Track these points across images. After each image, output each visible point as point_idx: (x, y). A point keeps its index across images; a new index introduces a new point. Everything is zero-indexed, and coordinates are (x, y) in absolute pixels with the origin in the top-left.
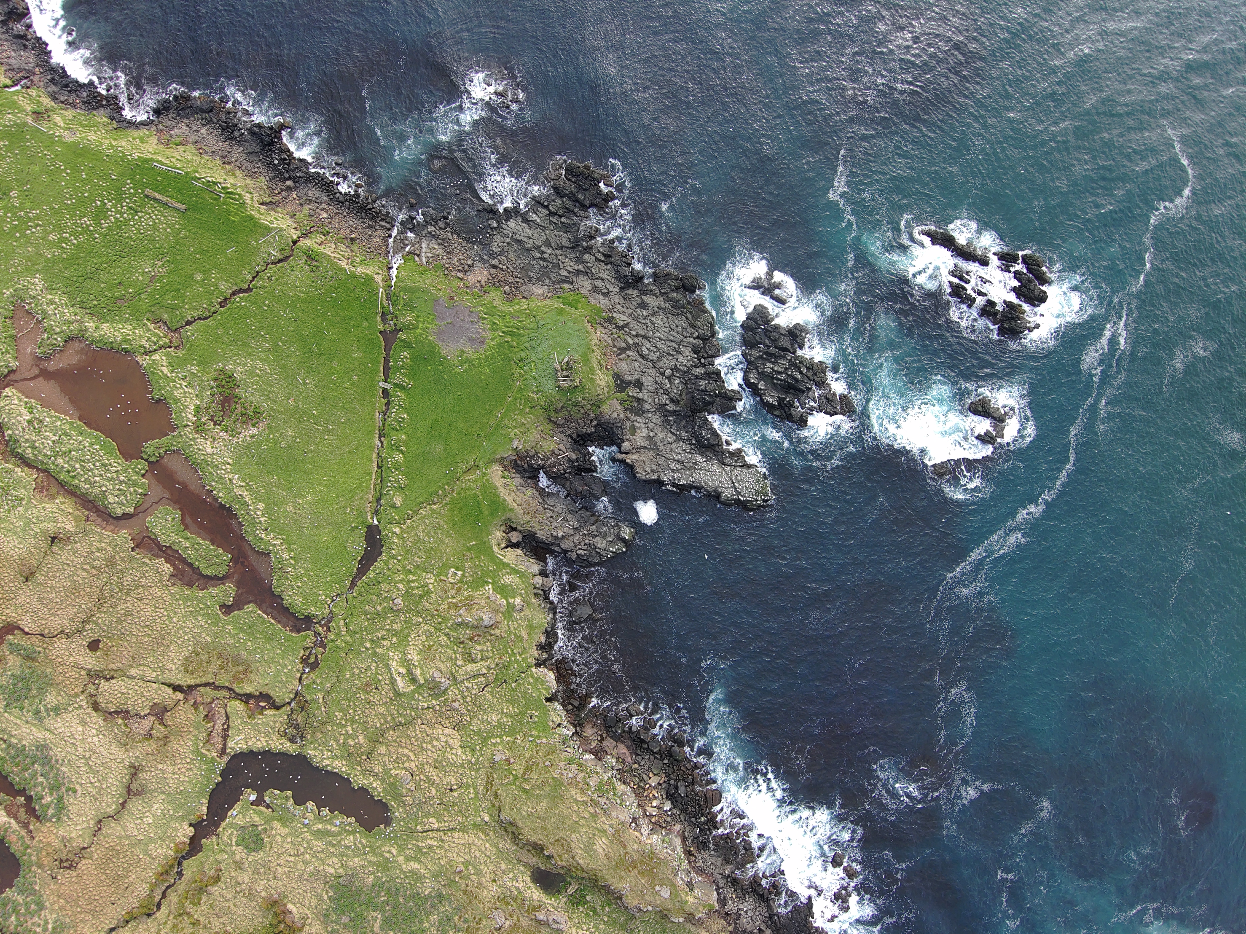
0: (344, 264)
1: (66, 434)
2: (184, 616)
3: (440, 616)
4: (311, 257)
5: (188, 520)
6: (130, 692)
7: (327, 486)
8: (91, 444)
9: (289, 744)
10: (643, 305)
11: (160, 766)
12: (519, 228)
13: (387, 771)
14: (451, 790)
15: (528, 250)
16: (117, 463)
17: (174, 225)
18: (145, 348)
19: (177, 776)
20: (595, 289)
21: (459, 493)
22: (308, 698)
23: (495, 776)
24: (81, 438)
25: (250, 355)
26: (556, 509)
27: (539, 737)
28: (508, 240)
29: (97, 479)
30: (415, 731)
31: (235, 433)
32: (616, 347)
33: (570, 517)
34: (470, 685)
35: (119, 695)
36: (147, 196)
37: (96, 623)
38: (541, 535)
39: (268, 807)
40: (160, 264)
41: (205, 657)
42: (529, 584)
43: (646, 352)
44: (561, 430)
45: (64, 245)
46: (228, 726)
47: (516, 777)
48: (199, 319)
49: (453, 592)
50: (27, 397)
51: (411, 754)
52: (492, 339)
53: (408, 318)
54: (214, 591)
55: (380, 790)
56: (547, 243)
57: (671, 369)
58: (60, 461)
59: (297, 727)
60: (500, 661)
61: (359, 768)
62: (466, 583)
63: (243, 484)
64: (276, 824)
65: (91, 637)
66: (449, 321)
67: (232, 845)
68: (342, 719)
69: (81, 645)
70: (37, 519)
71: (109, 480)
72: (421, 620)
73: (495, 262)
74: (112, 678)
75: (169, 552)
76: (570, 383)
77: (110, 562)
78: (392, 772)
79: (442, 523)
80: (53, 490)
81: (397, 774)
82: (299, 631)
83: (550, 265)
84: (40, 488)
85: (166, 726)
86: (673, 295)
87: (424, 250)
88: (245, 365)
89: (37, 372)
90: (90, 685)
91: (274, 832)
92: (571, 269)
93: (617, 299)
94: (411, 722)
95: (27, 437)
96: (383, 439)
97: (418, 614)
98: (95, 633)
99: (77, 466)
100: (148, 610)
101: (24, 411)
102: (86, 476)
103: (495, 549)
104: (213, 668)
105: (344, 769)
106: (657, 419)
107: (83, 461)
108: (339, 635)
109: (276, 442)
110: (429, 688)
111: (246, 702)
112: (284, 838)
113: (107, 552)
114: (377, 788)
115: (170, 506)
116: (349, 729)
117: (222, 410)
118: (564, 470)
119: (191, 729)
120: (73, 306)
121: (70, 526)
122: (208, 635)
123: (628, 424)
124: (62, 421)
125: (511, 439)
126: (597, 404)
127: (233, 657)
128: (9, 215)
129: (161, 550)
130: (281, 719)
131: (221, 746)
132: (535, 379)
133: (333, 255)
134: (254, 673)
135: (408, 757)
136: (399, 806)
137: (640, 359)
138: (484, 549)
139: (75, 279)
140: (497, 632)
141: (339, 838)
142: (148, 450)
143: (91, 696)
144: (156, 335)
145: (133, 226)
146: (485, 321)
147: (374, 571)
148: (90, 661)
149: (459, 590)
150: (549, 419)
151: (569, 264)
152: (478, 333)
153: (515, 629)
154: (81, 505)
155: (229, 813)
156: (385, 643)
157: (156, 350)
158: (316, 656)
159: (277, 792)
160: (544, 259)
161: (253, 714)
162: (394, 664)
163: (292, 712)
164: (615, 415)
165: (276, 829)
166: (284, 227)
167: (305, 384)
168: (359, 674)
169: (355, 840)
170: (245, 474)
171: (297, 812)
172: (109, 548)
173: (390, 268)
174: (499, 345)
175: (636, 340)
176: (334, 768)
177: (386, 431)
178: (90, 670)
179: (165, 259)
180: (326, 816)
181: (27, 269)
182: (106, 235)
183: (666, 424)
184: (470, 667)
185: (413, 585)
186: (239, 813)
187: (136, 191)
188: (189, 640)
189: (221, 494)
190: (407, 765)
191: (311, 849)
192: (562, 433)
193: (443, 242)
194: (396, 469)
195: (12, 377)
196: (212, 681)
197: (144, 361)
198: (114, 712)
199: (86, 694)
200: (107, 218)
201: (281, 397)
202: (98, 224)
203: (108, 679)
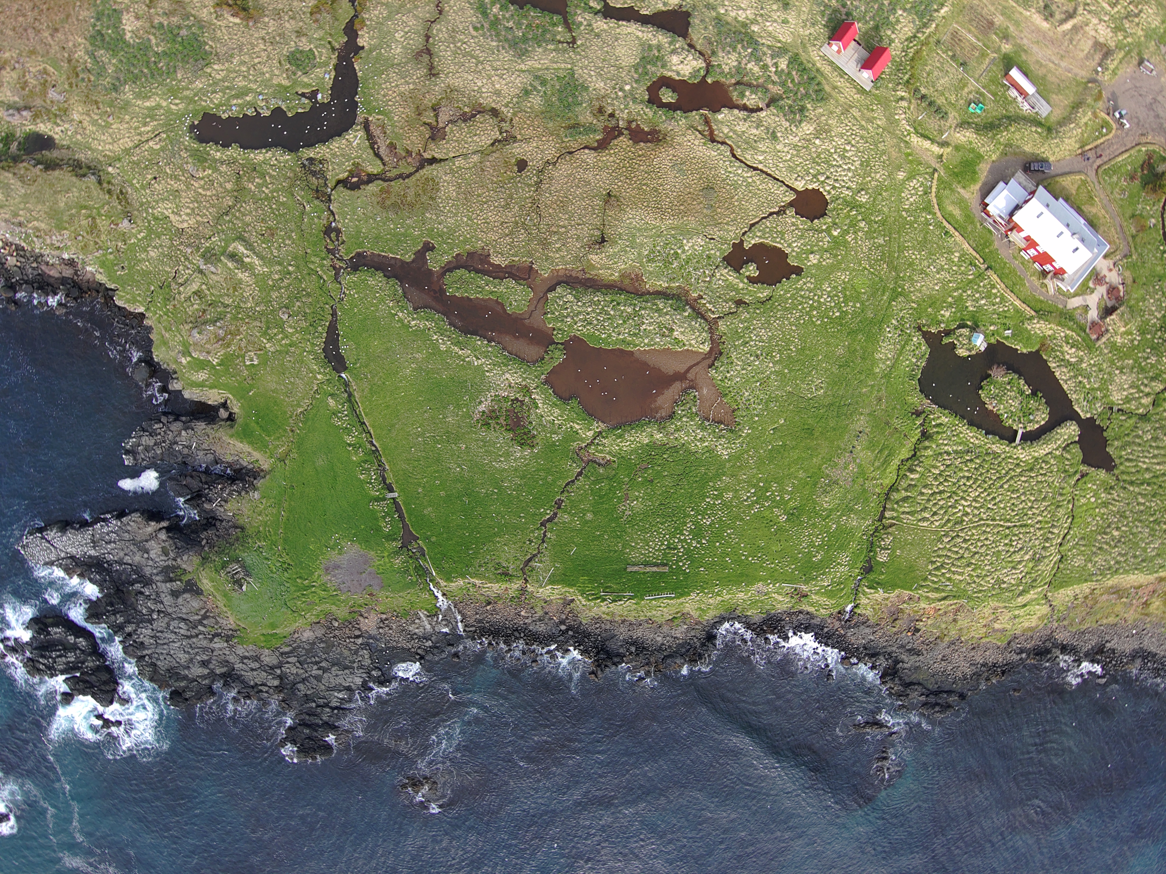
0: (478, 582)
1: (635, 335)
3: (241, 319)
4: (506, 575)
5: (499, 308)
6: (470, 140)
8: (610, 336)
9: (311, 155)
10: (205, 664)
11: (411, 87)
12: (350, 680)
13: (216, 170)
14: (155, 178)
15: (333, 665)
16: (580, 329)
17: (630, 551)
18: (603, 437)
19: (393, 85)
20: (256, 658)
21: (285, 430)
22: (317, 202)
23: (120, 206)
24: (621, 337)
25: (516, 470)
26: (202, 452)
27: (104, 255)
28: (355, 665)
29: (589, 310)
30: (210, 213)
31: (497, 399)
32: (212, 617)
33: (186, 451)
34: (187, 272)
35: (478, 132)
36: (665, 565)
37: (530, 185)
38: (201, 426)
39: (302, 94)
40: (627, 513)
41: (424, 199)
43: (183, 625)
44: (230, 523)
45: (716, 493)
46: (373, 148)
47: (100, 215)
48: (573, 481)
49: (243, 344)
50: (688, 350)
51: (203, 193)
52: (320, 576)
53: (397, 562)
55: (211, 152)
56: (318, 678)
57: (154, 620)
58: (629, 310)
59: (314, 174)
60: (173, 303)
61: (241, 162)
62: (238, 357)
63: (467, 359)
64: (286, 83)
65: (528, 171)
66: (364, 575)
67: (316, 47)
68: (279, 196)
69: (533, 160)
70: (626, 251)
71: (579, 313)
72: (257, 309)
73: (360, 641)
74: (493, 144)
75: (501, 274)
76: (228, 570)
77: (545, 244)
78: (210, 171)
79: (286, 399)
80: (625, 281)
81: (204, 171)
83: (309, 660)
84: (638, 278)
85: (425, 123)
86: (184, 683)
88: (515, 460)
89: (690, 376)
90: (508, 129)
91: (285, 76)
93: (232, 659)
94: (218, 219)
95: (668, 317)
96: (374, 448)
97: (262, 313)
98: (527, 176)
99: (612, 313)
100: (492, 217)
101: (681, 337)
102: (600, 307)
103: (230, 396)
104: (411, 192)
105: (252, 155)
106: (148, 571)
107: (609, 319)
108: (322, 266)
109: (458, 406)
110: (215, 255)
111: (369, 175)
112: (273, 75)
113: (552, 251)
114: (215, 152)
115: (518, 313)
116: (268, 191)
117: (516, 413)
118: (211, 490)
119: (401, 131)
120: (683, 444)
121: (594, 258)
122: (431, 218)
123: (172, 555)
124: (645, 344)
125: (263, 497)
126: (205, 560)
127: (398, 208)
128: (778, 498)
130: (330, 174)
131: (369, 128)
132: (267, 559)
133: (489, 585)
134: (374, 203)
135: (204, 190)
136: (190, 146)
137: (184, 616)
138: (241, 393)
139: (693, 468)
140: (187, 327)
141: (226, 96)
142: (560, 353)
143: (503, 120)
144: (601, 452)
145: (665, 534)
146: (333, 588)
147: (321, 333)
148: (518, 150)
149: (240, 348)
150: (243, 529)
151: (292, 669)
152: (334, 576)
153: (175, 336)
154: (597, 280)
156: (277, 277)
157: (594, 439)
158: (331, 240)
159: (301, 110)
160: (316, 663)
161: (357, 167)
162: (257, 263)
163: (326, 184)
164: (185, 558)
165: (284, 79)
166: (541, 590)
167: (459, 466)
168: (284, 240)
169: (212, 101)
170: (469, 367)
171: (273, 101)
172: (551, 254)
173: (444, 595)
174: (311, 573)
175: (197, 631)
176: (261, 153)
177: (371, 457)
178: (515, 142)
179: (625, 518)
180: (248, 109)
181: (738, 458)
182: (684, 517)
183: (137, 570)
184: (195, 287)
185: (280, 336)
186: (324, 78)
187: (677, 565)
189: (479, 343)
190: (202, 182)
191: (245, 77)
192: (228, 522)
193: (412, 636)
194: (346, 428)
195: (709, 361)
196: (406, 180)
197: (598, 426)
198: (476, 115)
199: (508, 119)
200: (691, 531)
201: (473, 446)
202: (696, 523)
203: (496, 141)
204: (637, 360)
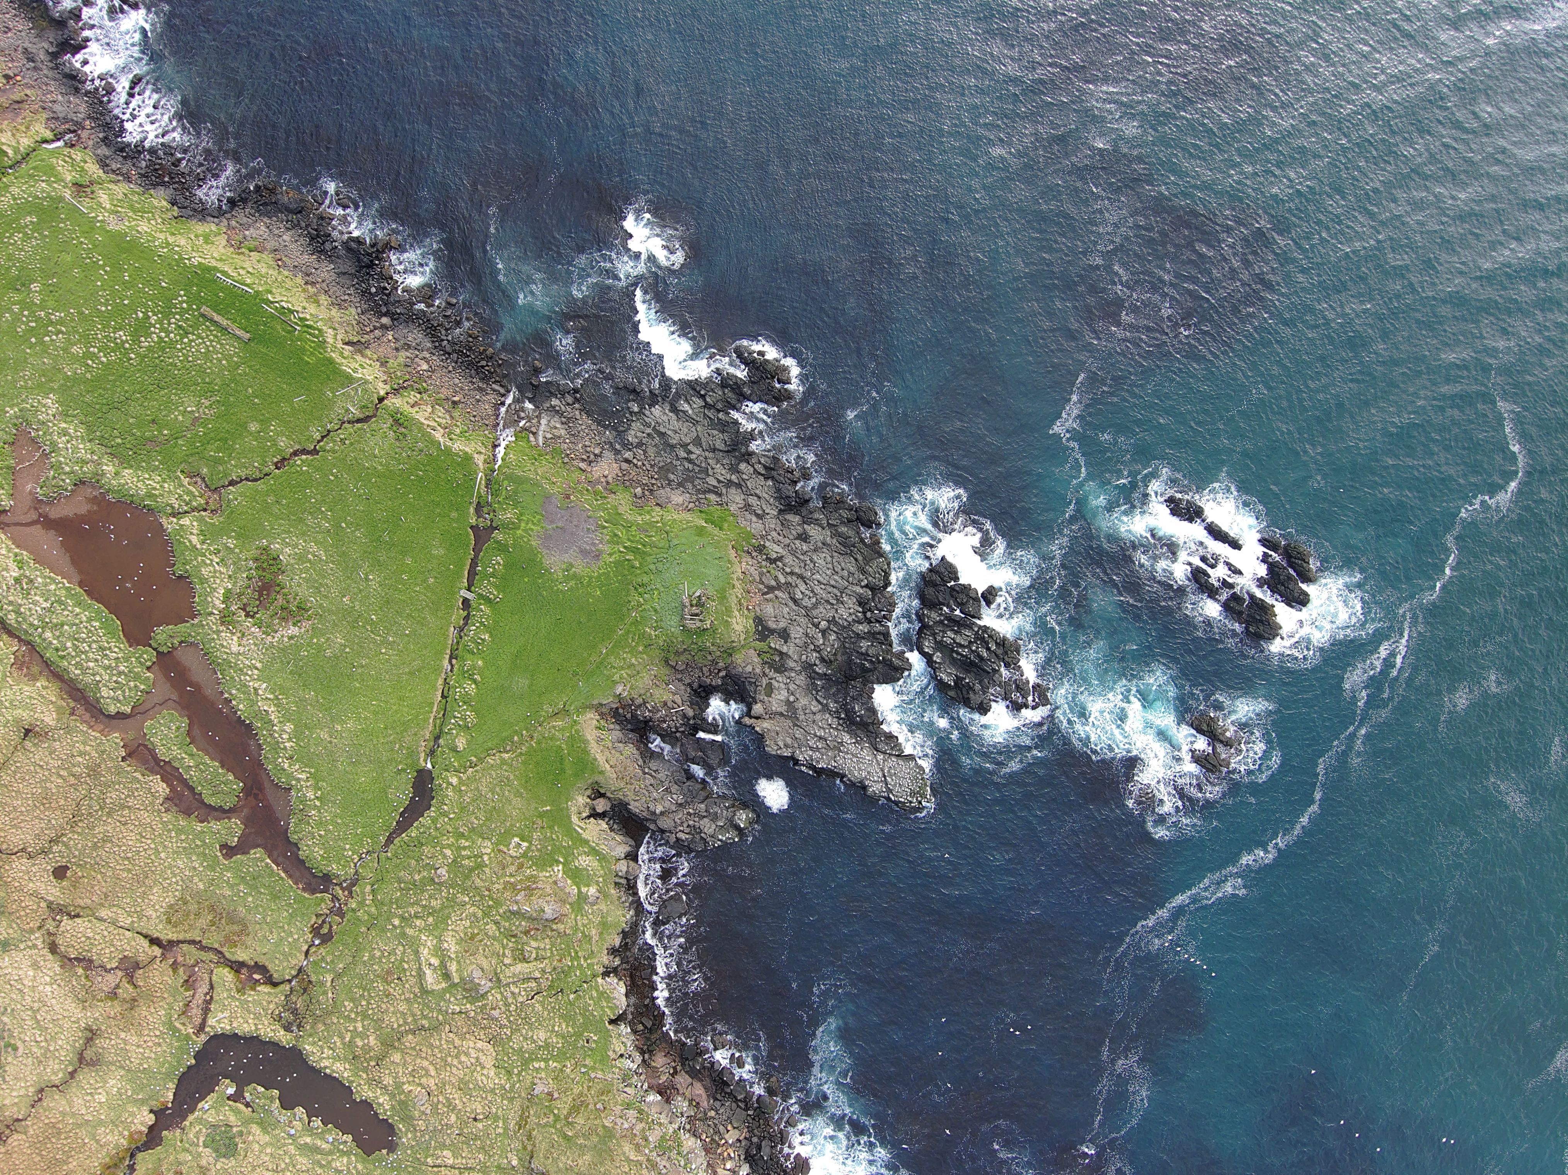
0: (438, 435)
1: (60, 603)
2: (175, 852)
3: (492, 899)
4: (398, 421)
5: (196, 732)
6: (97, 937)
7: (375, 713)
8: (90, 620)
9: (282, 1032)
10: (804, 537)
11: (123, 1035)
12: (665, 418)
13: (399, 1085)
14: (475, 1119)
15: (672, 447)
16: (118, 648)
17: (231, 356)
18: (173, 508)
19: (141, 1050)
20: (747, 507)
21: (539, 743)
22: (313, 978)
23: (532, 1112)
24: (78, 610)
25: (304, 534)
26: (659, 776)
27: (593, 1069)
28: (649, 431)
29: (91, 664)
30: (440, 1040)
31: (270, 630)
32: (763, 583)
33: (674, 788)
34: (517, 991)
35: (83, 939)
36: (203, 316)
37: (66, 845)
38: (635, 807)
39: (247, 1105)
40: (207, 403)
41: (193, 907)
42: (610, 870)
43: (799, 596)
44: (679, 676)
45: (90, 362)
46: (211, 997)
47: (557, 1118)
48: (247, 479)
49: (512, 869)
50: (18, 547)
51: (431, 1068)
52: (610, 554)
53: (508, 515)
54: (215, 826)
55: (387, 1107)
56: (697, 442)
57: (828, 621)
58: (48, 635)
59: (295, 1012)
60: (559, 964)
61: (365, 1076)
62: (531, 858)
63: (271, 696)
64: (255, 1129)
65: (57, 862)
66: (560, 525)
67: (198, 1145)
68: (351, 1011)
69: (45, 870)
70: (11, 703)
71: (106, 668)
72: (467, 899)
73: (628, 455)
74: (78, 916)
75: (168, 768)
76: (699, 624)
77: (94, 771)
78: (405, 1087)
79: (512, 777)
80: (35, 669)
81: (410, 1091)
82: (313, 891)
83: (697, 469)
84: (19, 664)
85: (135, 986)
86: (843, 529)
87: (542, 427)
88: (295, 546)
89: (35, 517)
90: (50, 921)
91: (251, 1138)
92: (721, 478)
93: (772, 523)
94: (436, 1028)
95: (11, 598)
96: (454, 661)
97: (465, 891)
98: (63, 857)
99: (69, 644)
100: (131, 839)
101: (12, 565)
102: (78, 659)
103: (575, 819)
104: (203, 922)
105: (346, 1075)
107: (76, 639)
108: (362, 904)
109: (320, 649)
110: (465, 990)
111: (237, 971)
112: (263, 1147)
113: (91, 758)
114: (384, 1104)
115: (176, 710)
116: (359, 1025)
117: (258, 599)
118: (676, 727)
119: (166, 995)
120: (90, 441)
121: (49, 718)
122: (201, 880)
123: (764, 684)
124: (57, 584)
125: (615, 683)
126: (729, 652)
127: (228, 913)
128: (26, 313)
129: (158, 765)
130: (277, 1000)
131: (200, 1020)
132: (656, 611)
133: (426, 422)
134: (251, 936)
135: (427, 1071)
136: (408, 1130)
137: (791, 604)
138: (560, 818)
139: (97, 407)
140: (561, 927)
141: (330, 1158)
142: (158, 637)
143: (50, 934)
144: (190, 493)
145: (180, 350)
146: (605, 531)
147: (417, 828)
148: (53, 891)
149: (521, 866)
150: (667, 662)
151: (721, 472)
152: (594, 544)
153: (584, 925)
154: (66, 693)
155: (200, 1106)
156: (418, 922)
157: (186, 512)
158: (331, 927)
159: (261, 1089)
160: (690, 461)
161: (243, 988)
162: (426, 951)
163: (291, 992)
164: (749, 671)
165: (254, 1135)
166: (370, 378)
167: (367, 579)
168: (380, 958)
169: (349, 1163)
170: (275, 684)
171: (282, 1119)
172: (94, 754)
173: (495, 446)
174: (618, 563)
175: (789, 579)
176: (334, 1071)
177: (460, 652)
178: (52, 903)
179: (213, 399)
180: (317, 1128)
181: (40, 386)
182: (145, 356)
184: (520, 967)
185: (465, 853)
186: (212, 1107)
187: (190, 306)
188: (177, 883)
189: (241, 706)
190: (424, 1080)
191: (294, 1166)
192: (680, 680)
193: (568, 422)
194: (465, 703)
196: (198, 939)
197: (170, 524)
198: (75, 959)
199: (43, 931)
200: (149, 335)
201: (334, 592)
202: (136, 341)
203: (72, 917)
204: (80, 572)
